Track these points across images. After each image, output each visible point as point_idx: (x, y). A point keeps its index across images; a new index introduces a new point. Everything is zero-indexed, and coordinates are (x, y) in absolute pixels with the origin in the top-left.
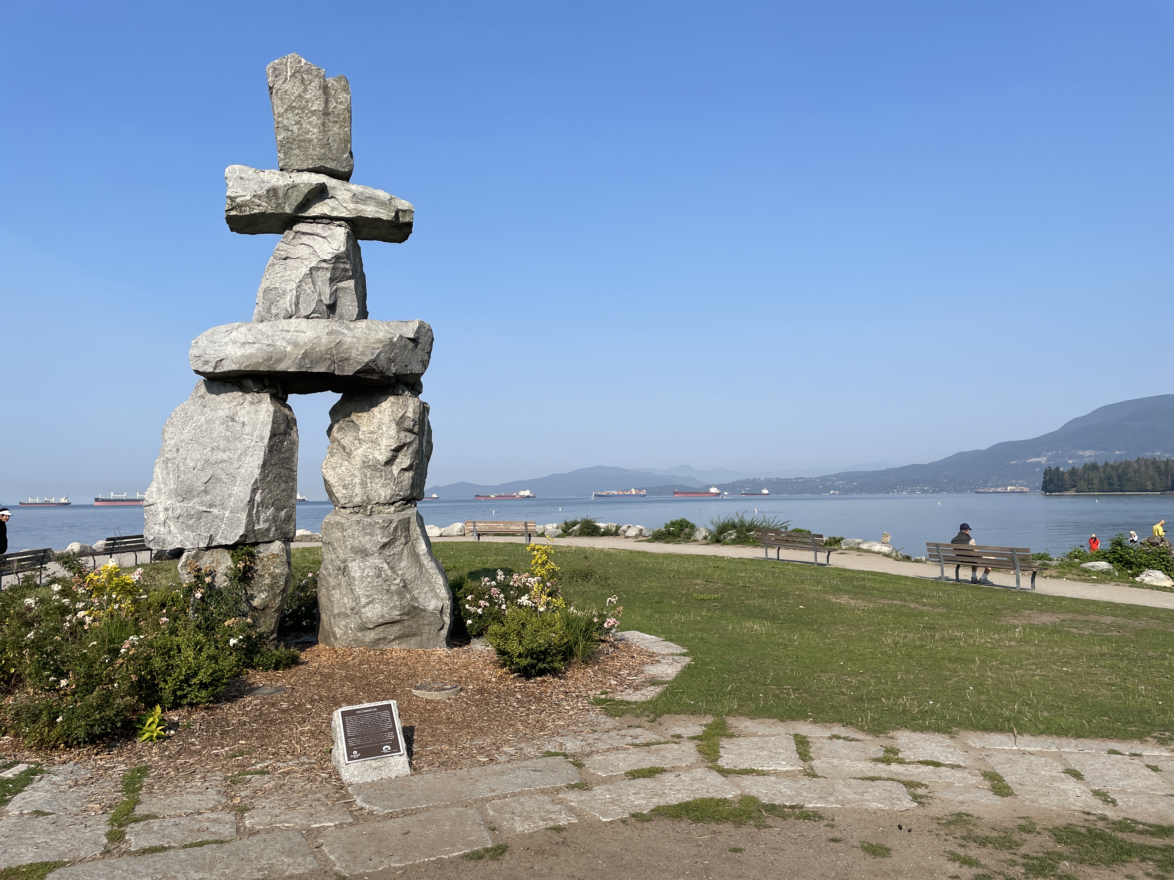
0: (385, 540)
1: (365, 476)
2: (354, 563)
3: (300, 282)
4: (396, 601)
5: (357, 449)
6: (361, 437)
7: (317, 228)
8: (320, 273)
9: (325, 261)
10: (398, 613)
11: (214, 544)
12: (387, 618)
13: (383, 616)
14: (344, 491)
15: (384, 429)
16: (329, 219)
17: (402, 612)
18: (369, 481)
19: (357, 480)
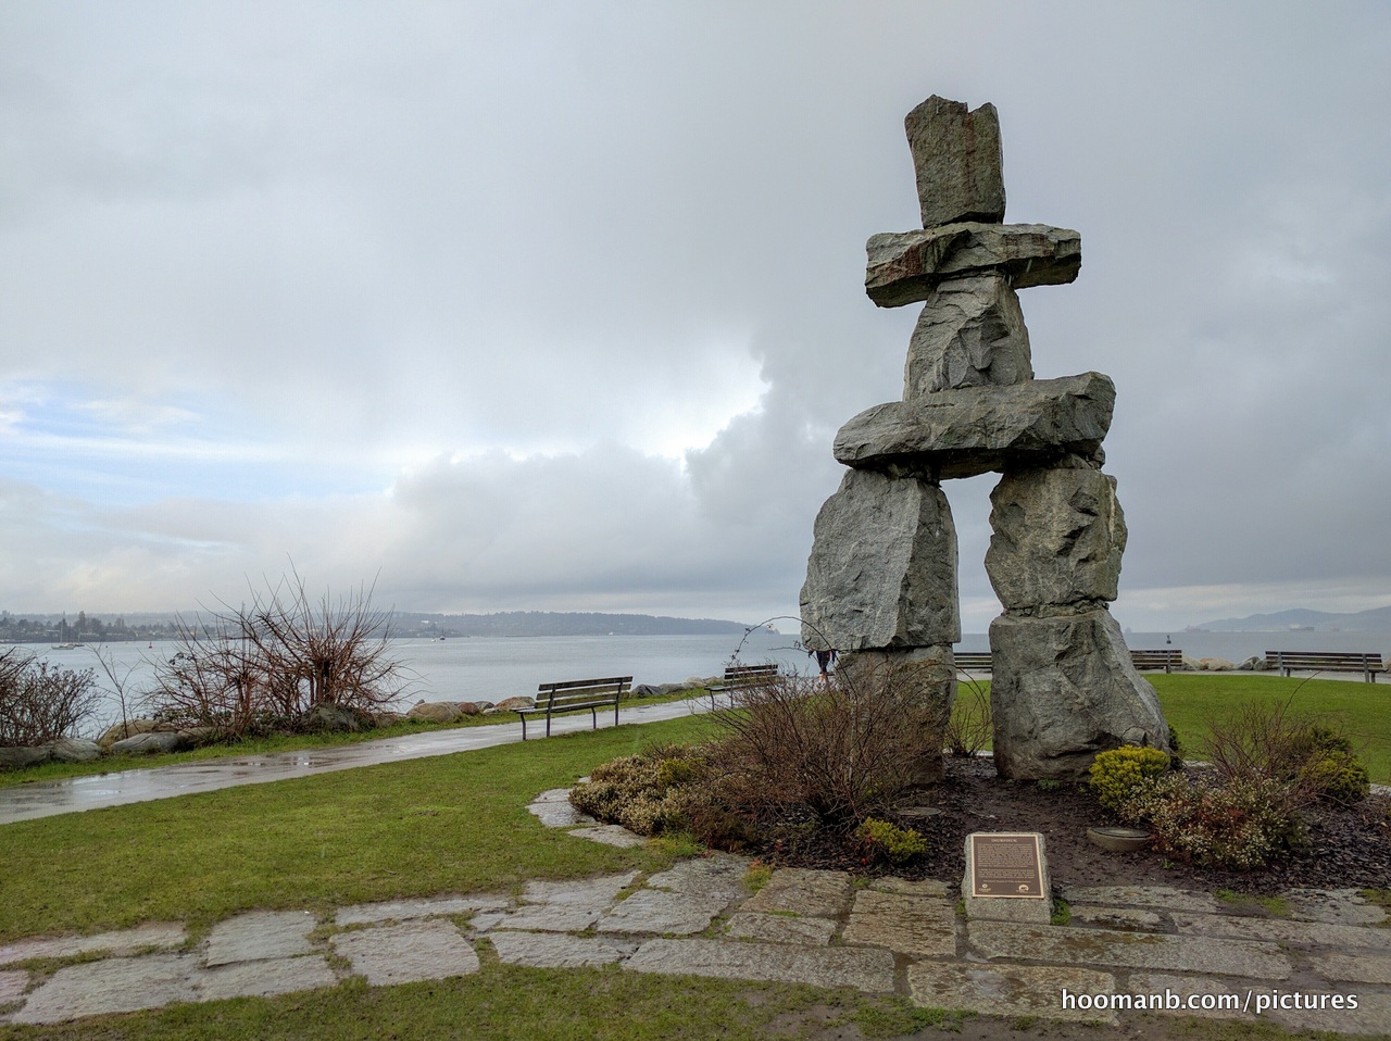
0: (1062, 648)
1: (1035, 569)
2: (1028, 676)
3: (948, 348)
4: (1080, 725)
5: (1024, 537)
6: (1028, 522)
7: (965, 284)
8: (969, 335)
9: (973, 319)
10: (1085, 740)
11: (868, 646)
12: (1073, 745)
13: (1066, 743)
14: (1011, 589)
15: (1055, 512)
16: (977, 271)
17: (1089, 740)
18: (1039, 576)
19: (1026, 575)
